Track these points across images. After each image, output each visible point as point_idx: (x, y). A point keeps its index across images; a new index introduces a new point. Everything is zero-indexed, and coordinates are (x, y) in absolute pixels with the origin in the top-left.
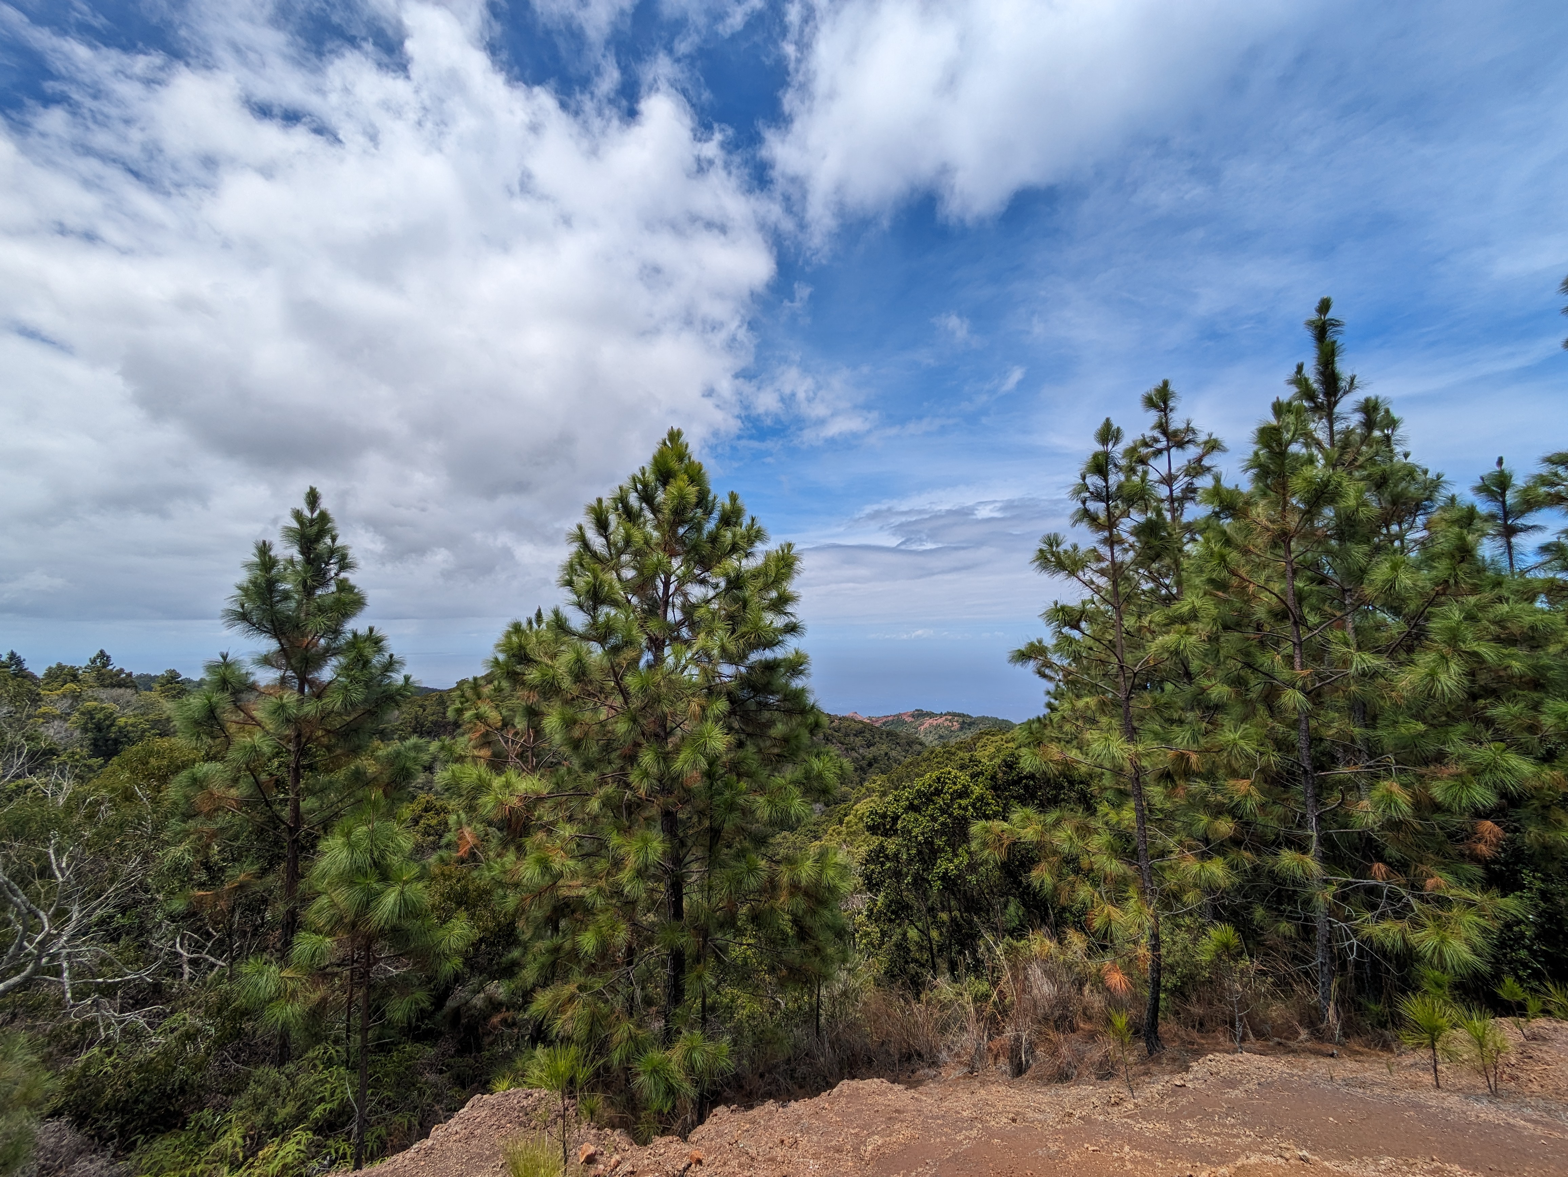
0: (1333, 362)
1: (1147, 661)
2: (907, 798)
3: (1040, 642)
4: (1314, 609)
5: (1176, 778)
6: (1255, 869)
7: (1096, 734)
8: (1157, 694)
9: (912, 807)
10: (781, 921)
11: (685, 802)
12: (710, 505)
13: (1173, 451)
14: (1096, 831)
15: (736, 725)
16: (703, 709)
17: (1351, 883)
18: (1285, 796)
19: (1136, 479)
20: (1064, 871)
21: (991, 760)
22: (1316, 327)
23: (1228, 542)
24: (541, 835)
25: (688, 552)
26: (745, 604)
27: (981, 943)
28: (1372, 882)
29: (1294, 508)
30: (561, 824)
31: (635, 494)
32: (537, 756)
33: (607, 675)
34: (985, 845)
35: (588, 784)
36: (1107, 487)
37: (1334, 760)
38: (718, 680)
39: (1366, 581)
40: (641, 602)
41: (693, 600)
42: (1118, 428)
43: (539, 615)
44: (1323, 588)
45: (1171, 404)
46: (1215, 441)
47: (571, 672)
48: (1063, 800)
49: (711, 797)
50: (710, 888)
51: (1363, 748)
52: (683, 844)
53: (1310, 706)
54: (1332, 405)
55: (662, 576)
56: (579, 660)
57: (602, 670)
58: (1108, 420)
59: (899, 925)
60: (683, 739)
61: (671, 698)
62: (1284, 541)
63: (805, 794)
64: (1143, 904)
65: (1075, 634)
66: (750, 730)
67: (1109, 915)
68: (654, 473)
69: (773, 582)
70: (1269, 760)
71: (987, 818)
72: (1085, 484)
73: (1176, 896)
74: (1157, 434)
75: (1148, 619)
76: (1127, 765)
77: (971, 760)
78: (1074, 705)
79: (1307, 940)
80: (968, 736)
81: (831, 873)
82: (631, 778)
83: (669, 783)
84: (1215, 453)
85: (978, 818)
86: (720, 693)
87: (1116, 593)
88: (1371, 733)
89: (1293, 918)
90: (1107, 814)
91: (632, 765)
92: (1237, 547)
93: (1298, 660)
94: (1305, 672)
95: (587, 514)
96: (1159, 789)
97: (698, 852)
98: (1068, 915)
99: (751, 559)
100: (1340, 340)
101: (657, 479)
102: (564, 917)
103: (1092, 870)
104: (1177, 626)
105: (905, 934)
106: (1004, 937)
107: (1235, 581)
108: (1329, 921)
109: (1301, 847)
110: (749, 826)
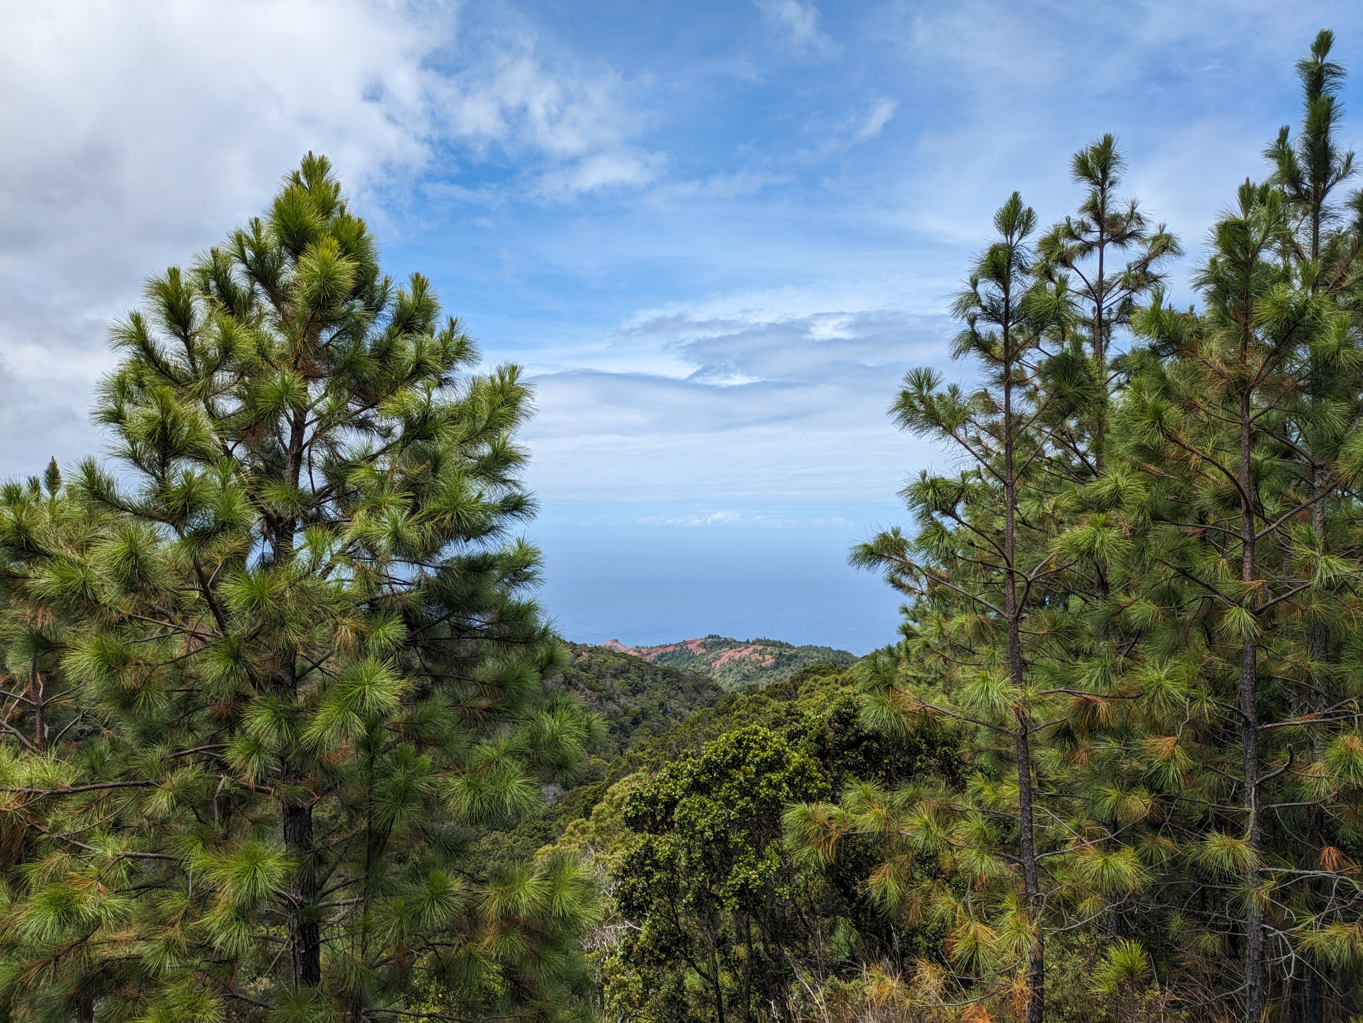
0: (1326, 132)
1: (1047, 565)
2: (691, 773)
3: (896, 533)
4: (1276, 494)
5: (1077, 736)
6: (1174, 862)
7: (970, 672)
8: (1058, 612)
9: (697, 787)
10: (485, 975)
11: (325, 791)
12: (378, 294)
13: (1109, 247)
14: (963, 815)
15: (417, 662)
16: (361, 636)
17: (1293, 876)
18: (1220, 758)
19: (1051, 287)
20: (917, 875)
21: (819, 712)
22: (1311, 74)
23: (1167, 391)
24: (58, 858)
25: (338, 373)
26: (436, 463)
27: (793, 987)
28: (1320, 873)
29: (1259, 346)
30: (98, 837)
31: (242, 267)
32: (51, 722)
33: (188, 580)
34: (804, 839)
35: (150, 767)
36: (1007, 300)
37: (1285, 706)
38: (386, 589)
39: (1341, 454)
40: (252, 454)
41: (346, 455)
42: (1030, 210)
43: (53, 476)
44: (1287, 463)
45: (1112, 174)
46: (1169, 237)
47: (117, 574)
48: (920, 769)
49: (372, 781)
50: (367, 929)
51: (1322, 690)
52: (320, 860)
53: (1258, 631)
54: (1320, 194)
55: (290, 412)
56: (133, 554)
57: (178, 571)
58: (1016, 195)
59: (672, 968)
60: (324, 687)
61: (304, 618)
62: (1241, 394)
63: (529, 770)
64: (1023, 919)
65: (948, 523)
66: (438, 669)
67: (975, 937)
68: (277, 231)
69: (484, 430)
70: (1202, 708)
71: (809, 799)
72: (976, 294)
73: (1069, 905)
74: (1087, 218)
75: (1053, 501)
76: (1012, 718)
77: (789, 713)
78: (942, 630)
79: (1235, 956)
80: (786, 675)
81: (567, 895)
82: (230, 755)
83: (298, 760)
84: (1166, 256)
85: (797, 800)
86: (390, 610)
87: (1009, 463)
88: (1333, 668)
89: (1218, 928)
90: (980, 791)
91: (232, 732)
92: (1179, 399)
93: (1248, 566)
94: (1257, 583)
95: (151, 294)
96: (1053, 752)
97: (348, 871)
98: (920, 938)
99: (448, 388)
100: (1339, 96)
101: (282, 243)
102: (103, 993)
103: (956, 872)
104: (1093, 516)
105: (680, 982)
106: (826, 976)
107: (1172, 450)
108: (1264, 929)
109: (1236, 831)
110: (437, 826)
